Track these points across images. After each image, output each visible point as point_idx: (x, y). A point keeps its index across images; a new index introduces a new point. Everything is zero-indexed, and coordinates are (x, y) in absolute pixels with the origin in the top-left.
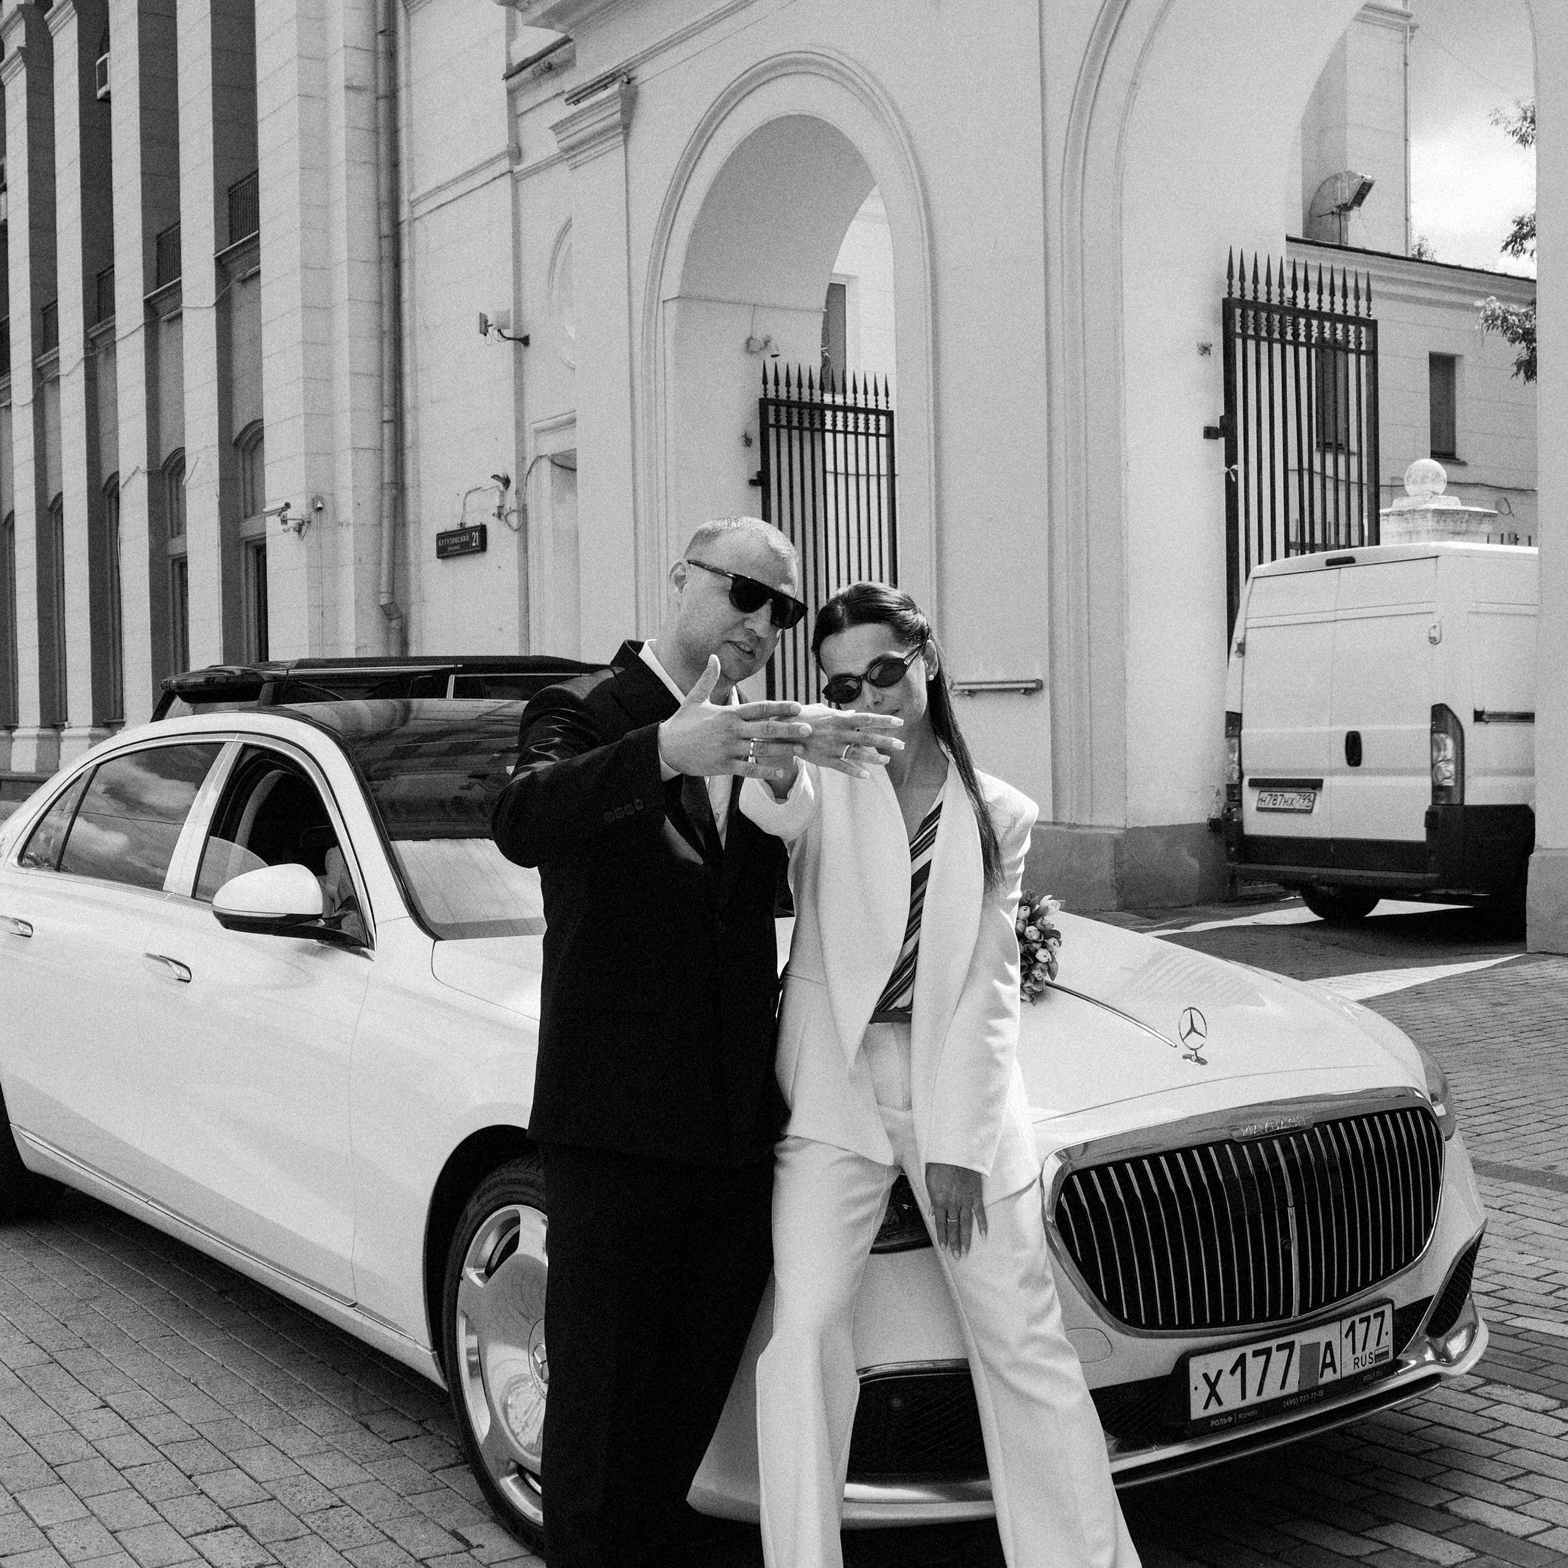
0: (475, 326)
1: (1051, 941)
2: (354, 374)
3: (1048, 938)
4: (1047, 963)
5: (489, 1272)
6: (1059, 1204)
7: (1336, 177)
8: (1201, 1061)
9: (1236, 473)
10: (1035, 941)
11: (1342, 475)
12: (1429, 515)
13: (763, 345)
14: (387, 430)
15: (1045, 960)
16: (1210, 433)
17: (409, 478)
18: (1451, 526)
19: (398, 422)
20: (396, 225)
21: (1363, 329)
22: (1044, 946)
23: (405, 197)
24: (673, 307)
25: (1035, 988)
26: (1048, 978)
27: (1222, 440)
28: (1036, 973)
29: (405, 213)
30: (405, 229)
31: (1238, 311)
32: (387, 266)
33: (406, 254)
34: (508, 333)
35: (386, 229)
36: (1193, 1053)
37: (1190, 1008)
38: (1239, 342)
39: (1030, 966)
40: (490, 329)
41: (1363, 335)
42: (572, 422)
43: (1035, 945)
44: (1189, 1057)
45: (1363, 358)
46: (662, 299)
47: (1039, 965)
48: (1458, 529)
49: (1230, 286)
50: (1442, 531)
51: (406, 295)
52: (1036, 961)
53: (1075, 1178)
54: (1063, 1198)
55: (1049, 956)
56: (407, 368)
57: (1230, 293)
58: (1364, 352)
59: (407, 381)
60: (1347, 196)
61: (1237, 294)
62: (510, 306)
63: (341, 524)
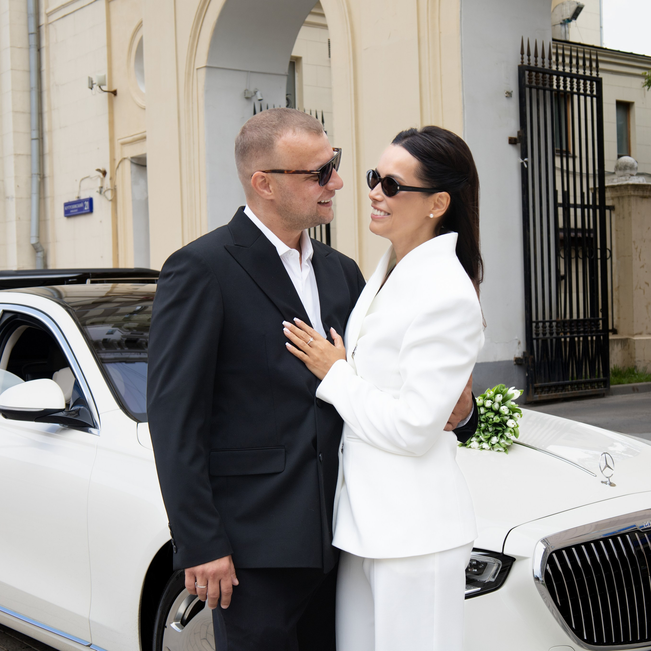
0: (86, 84)
1: (516, 415)
2: (15, 112)
3: (513, 413)
4: (513, 428)
5: (184, 622)
6: (546, 571)
7: (563, 4)
8: (611, 484)
9: (527, 162)
10: (506, 415)
11: (571, 169)
12: (629, 187)
13: (253, 94)
14: (35, 143)
15: (513, 426)
16: (512, 141)
17: (47, 172)
18: (640, 193)
19: (41, 139)
20: (38, 27)
21: (595, 83)
22: (511, 417)
23: (43, 11)
24: (203, 73)
25: (507, 444)
26: (513, 438)
27: (519, 145)
28: (507, 434)
29: (43, 20)
30: (43, 29)
31: (527, 73)
32: (34, 51)
33: (44, 43)
34: (105, 88)
35: (33, 29)
36: (607, 480)
37: (604, 453)
38: (527, 90)
39: (503, 429)
40: (95, 86)
41: (595, 86)
42: (144, 138)
43: (506, 418)
44: (606, 483)
45: (595, 99)
46: (196, 67)
47: (509, 429)
48: (645, 194)
49: (522, 58)
50: (637, 196)
51: (44, 67)
52: (507, 427)
53: (554, 555)
54: (548, 568)
55: (515, 424)
56: (46, 108)
57: (522, 62)
58: (595, 96)
59: (46, 116)
60: (569, 14)
61: (526, 63)
62: (105, 72)
63: (8, 198)
